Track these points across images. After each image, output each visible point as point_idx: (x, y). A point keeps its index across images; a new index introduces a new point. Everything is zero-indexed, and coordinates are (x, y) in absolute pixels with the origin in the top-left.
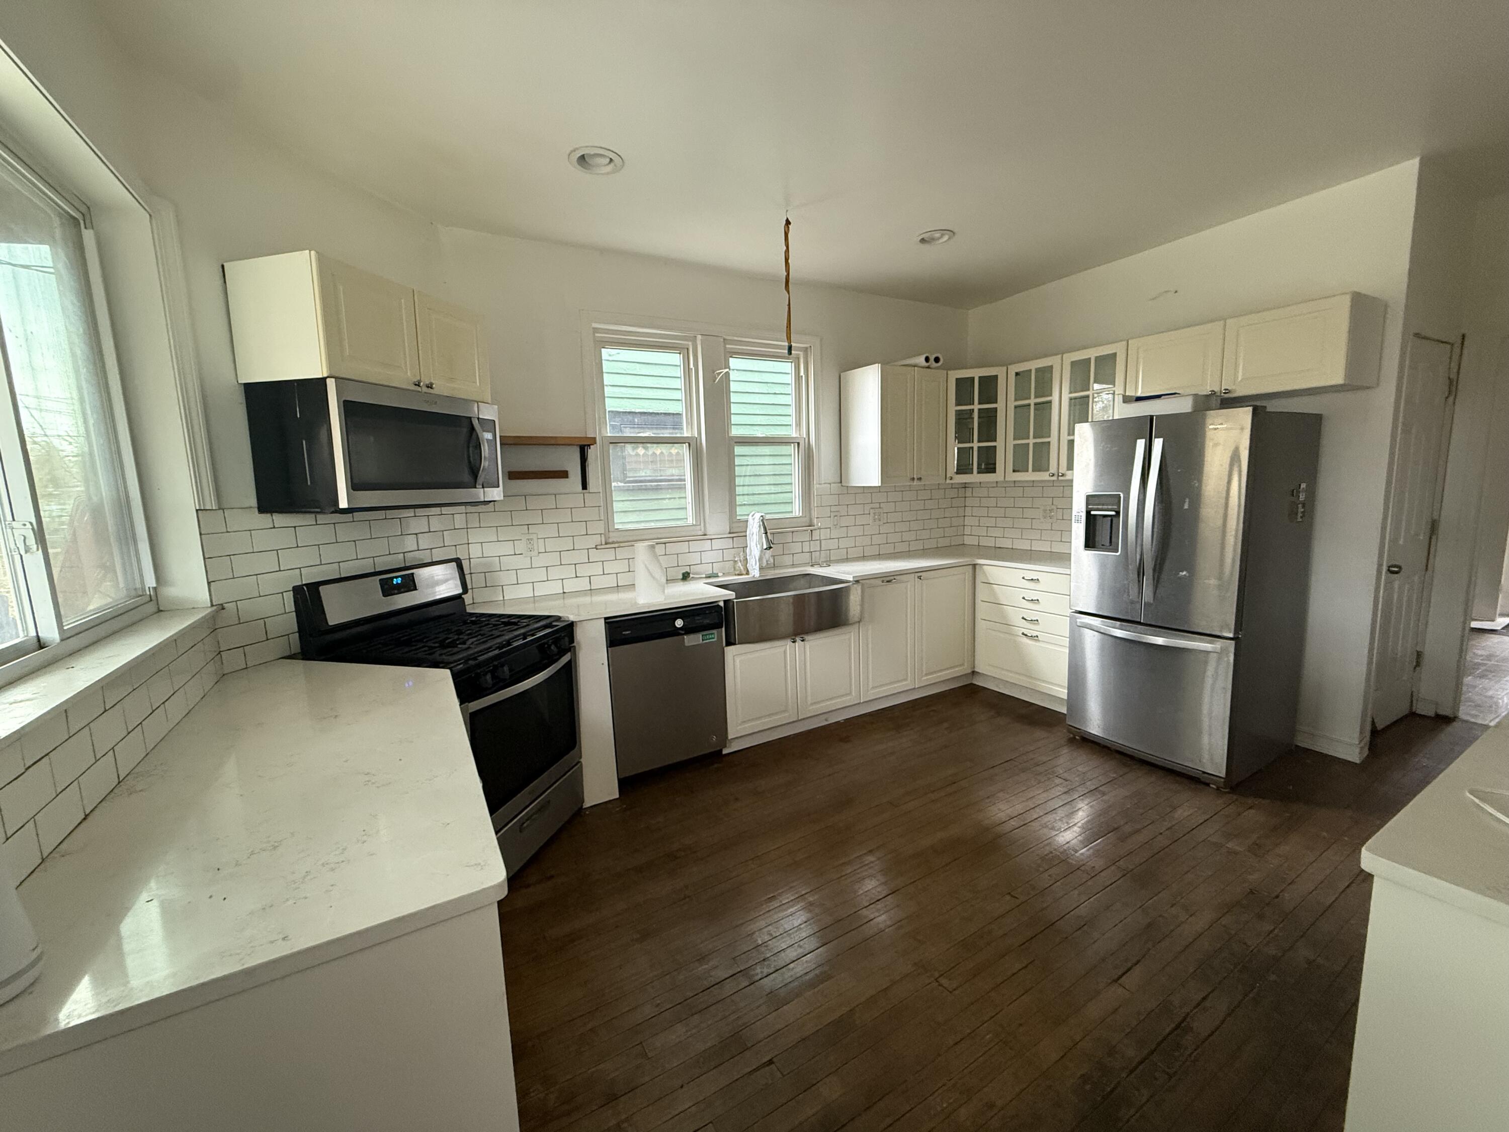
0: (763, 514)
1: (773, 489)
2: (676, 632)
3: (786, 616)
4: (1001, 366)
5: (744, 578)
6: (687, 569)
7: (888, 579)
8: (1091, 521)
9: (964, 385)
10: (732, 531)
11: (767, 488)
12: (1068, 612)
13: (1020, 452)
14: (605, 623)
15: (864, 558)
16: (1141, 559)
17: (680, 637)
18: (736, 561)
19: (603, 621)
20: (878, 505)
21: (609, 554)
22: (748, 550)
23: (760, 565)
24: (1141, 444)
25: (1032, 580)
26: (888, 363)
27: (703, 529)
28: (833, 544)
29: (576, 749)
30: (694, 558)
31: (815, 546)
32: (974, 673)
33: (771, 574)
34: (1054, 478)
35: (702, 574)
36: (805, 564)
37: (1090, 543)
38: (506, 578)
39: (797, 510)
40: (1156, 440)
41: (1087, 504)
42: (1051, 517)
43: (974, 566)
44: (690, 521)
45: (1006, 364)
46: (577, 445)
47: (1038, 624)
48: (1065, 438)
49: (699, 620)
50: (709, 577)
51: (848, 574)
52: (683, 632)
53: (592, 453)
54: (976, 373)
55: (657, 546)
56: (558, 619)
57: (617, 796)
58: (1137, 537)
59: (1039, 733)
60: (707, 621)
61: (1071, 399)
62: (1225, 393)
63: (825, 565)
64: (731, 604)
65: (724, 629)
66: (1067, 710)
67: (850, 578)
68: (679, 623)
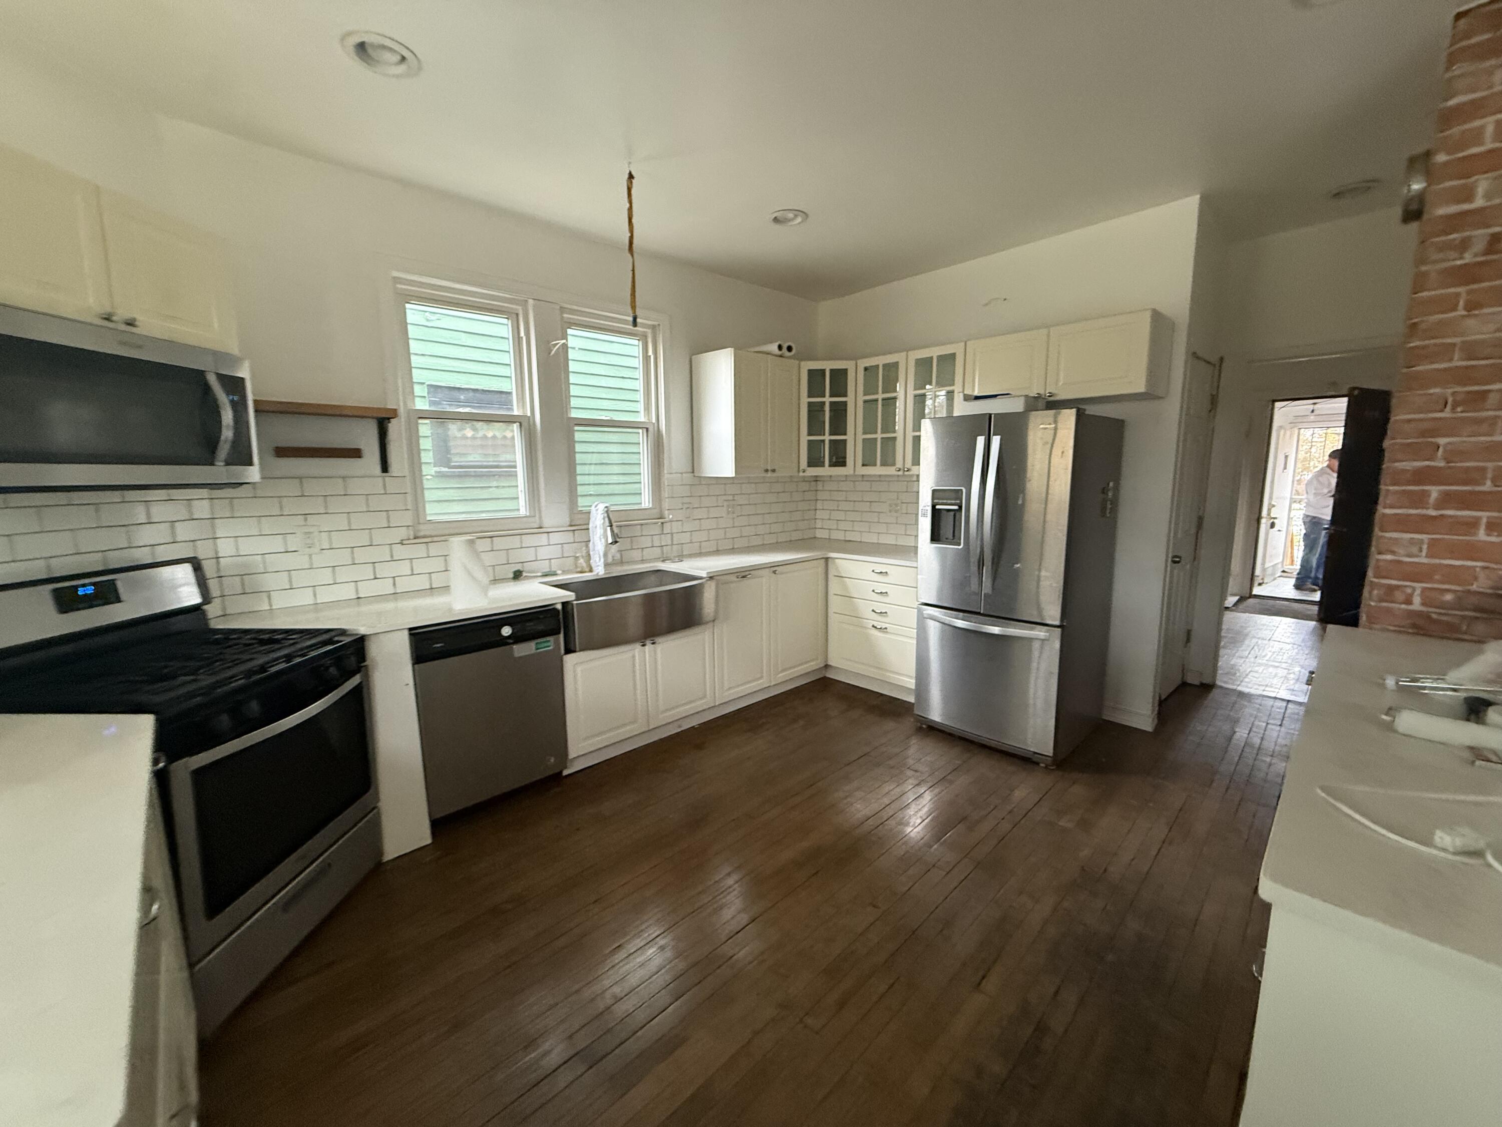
0: (607, 505)
1: (622, 479)
2: (505, 642)
3: (634, 619)
4: (852, 360)
5: (588, 576)
6: (518, 567)
7: (743, 574)
8: (936, 514)
9: (816, 376)
10: (573, 524)
11: (615, 477)
12: (916, 605)
13: (869, 445)
14: (410, 634)
15: (717, 552)
16: (982, 552)
17: (508, 647)
18: (577, 557)
19: (406, 633)
20: (731, 498)
21: (419, 550)
22: (591, 544)
23: (605, 561)
24: (981, 441)
25: (881, 573)
26: (740, 349)
27: (538, 521)
28: (686, 538)
29: (371, 791)
30: (529, 555)
31: (666, 540)
32: (827, 666)
33: (618, 571)
34: (900, 473)
35: (538, 572)
36: (656, 559)
37: (935, 537)
38: (271, 582)
39: (646, 501)
40: (994, 437)
41: (933, 498)
42: (896, 511)
43: (827, 559)
44: (523, 512)
45: (855, 358)
46: (373, 418)
47: (887, 616)
48: (910, 434)
49: (531, 626)
50: (546, 575)
51: (701, 569)
52: (511, 641)
53: (393, 427)
54: (828, 366)
55: (479, 541)
56: (343, 632)
57: (429, 841)
58: (977, 528)
59: (889, 724)
60: (541, 627)
61: (915, 396)
62: (1049, 396)
63: (677, 559)
64: (570, 606)
65: (562, 636)
66: (915, 699)
67: (704, 574)
68: (506, 631)
